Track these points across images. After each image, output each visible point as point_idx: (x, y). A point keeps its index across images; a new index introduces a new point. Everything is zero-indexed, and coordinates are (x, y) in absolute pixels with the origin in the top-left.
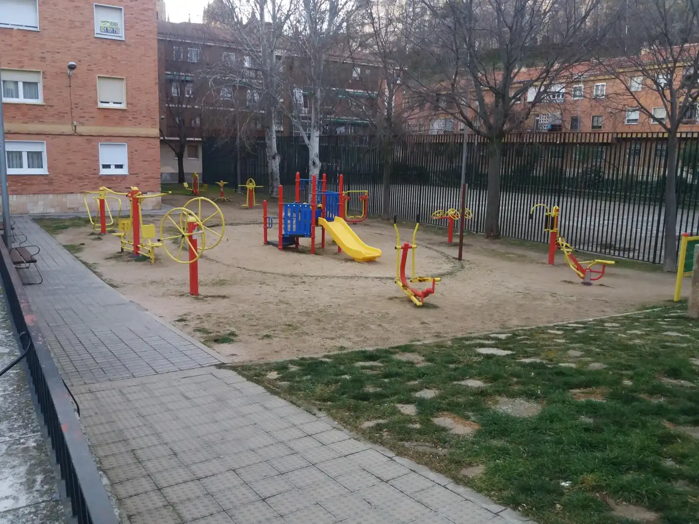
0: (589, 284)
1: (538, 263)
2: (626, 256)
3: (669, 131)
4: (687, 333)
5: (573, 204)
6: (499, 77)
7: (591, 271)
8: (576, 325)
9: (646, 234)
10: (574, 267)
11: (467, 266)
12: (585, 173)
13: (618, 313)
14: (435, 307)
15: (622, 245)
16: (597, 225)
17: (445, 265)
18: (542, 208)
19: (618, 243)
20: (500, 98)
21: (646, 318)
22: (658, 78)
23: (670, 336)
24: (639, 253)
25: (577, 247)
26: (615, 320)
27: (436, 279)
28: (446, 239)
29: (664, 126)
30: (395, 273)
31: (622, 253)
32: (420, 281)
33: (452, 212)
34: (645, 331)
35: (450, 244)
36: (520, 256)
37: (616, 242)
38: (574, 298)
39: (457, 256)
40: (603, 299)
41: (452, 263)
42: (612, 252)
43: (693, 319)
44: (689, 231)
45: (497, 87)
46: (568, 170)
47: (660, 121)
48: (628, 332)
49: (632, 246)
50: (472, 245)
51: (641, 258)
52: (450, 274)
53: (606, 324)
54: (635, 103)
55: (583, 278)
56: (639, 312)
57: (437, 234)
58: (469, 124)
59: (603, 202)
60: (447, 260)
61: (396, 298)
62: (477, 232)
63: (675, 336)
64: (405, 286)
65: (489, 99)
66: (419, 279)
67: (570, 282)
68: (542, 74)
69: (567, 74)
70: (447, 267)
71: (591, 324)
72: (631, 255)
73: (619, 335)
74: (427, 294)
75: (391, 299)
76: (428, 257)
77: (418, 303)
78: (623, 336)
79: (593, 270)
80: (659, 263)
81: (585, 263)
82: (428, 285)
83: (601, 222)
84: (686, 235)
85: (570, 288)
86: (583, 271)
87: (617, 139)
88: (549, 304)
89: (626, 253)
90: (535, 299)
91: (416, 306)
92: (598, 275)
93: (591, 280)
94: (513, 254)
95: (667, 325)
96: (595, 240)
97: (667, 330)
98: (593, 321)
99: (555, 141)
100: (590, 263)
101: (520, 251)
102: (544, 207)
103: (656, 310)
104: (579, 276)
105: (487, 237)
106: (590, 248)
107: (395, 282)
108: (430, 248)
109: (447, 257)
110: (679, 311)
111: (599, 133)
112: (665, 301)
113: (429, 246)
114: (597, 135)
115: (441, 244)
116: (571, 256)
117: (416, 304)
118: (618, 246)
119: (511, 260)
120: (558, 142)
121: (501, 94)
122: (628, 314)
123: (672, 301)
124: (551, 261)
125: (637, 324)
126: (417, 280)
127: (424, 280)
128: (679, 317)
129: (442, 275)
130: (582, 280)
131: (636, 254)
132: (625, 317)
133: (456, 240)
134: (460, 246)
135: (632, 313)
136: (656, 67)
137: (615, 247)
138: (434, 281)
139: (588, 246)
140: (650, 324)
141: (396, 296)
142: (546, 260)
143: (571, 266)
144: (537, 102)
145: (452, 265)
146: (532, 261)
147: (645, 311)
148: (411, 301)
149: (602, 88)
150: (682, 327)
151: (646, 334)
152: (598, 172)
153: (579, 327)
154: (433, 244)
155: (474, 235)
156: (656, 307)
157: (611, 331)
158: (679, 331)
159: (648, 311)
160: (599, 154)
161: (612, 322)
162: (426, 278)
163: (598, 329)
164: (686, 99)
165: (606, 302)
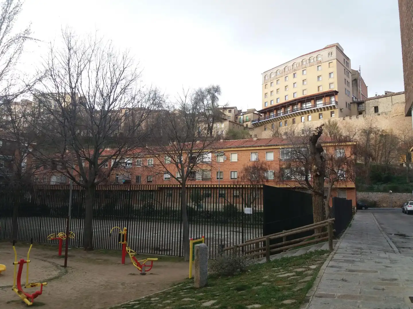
0: (144, 274)
1: (116, 264)
2: (166, 254)
3: (181, 184)
4: (194, 297)
5: (138, 226)
6: (92, 152)
7: (145, 266)
8: (135, 302)
9: (175, 240)
10: (136, 264)
11: (70, 271)
12: (144, 207)
13: (159, 290)
14: (42, 304)
15: (163, 248)
16: (149, 237)
17: (54, 272)
18: (116, 229)
19: (161, 247)
20: (92, 164)
21: (174, 291)
22: (174, 158)
23: (185, 301)
24: (172, 251)
25: (139, 251)
26: (157, 295)
27: (43, 283)
28: (57, 253)
29: (179, 181)
30: (13, 282)
31: (163, 252)
32: (32, 286)
33: (61, 235)
34: (172, 300)
35: (60, 256)
36: (105, 260)
37: (160, 246)
38: (135, 284)
39: (63, 265)
40: (152, 282)
41: (60, 270)
42: (158, 252)
43: (197, 288)
44: (193, 237)
45: (91, 158)
46: (135, 205)
47: (177, 179)
48: (163, 302)
49: (168, 248)
50: (74, 256)
51: (173, 254)
52: (56, 278)
53: (152, 299)
54: (165, 170)
55: (141, 271)
56: (171, 288)
57: (51, 250)
58: (73, 179)
59: (155, 223)
60: (56, 269)
61: (13, 301)
62: (79, 247)
63: (187, 301)
64: (20, 292)
65: (85, 164)
66: (31, 285)
67: (134, 274)
68: (117, 152)
69: (131, 153)
70: (55, 273)
71: (143, 301)
72: (168, 253)
73: (158, 305)
74: (36, 295)
75: (8, 303)
76: (43, 267)
77: (29, 303)
78: (161, 305)
79: (146, 265)
80: (183, 256)
81: (142, 261)
82: (38, 289)
83: (152, 235)
84: (192, 240)
85: (134, 278)
86: (141, 267)
87: (160, 188)
88: (120, 290)
89: (166, 252)
90: (112, 288)
91: (28, 306)
92: (149, 268)
93: (146, 271)
94: (101, 259)
95: (184, 294)
96: (149, 246)
97: (184, 297)
98: (145, 298)
99: (127, 189)
100: (144, 261)
101: (105, 257)
102: (117, 228)
103: (180, 285)
104: (139, 269)
105: (85, 250)
106: (146, 251)
107: (13, 290)
108: (45, 261)
109: (57, 266)
110: (191, 284)
111: (151, 185)
112: (185, 279)
113: (45, 259)
114: (150, 186)
115: (53, 257)
116: (133, 258)
117: (27, 305)
118: (161, 248)
119: (99, 264)
120: (129, 190)
121: (93, 162)
122: (165, 290)
123: (188, 278)
124: (123, 262)
125: (169, 296)
126: (29, 286)
127: (35, 286)
128: (191, 288)
129: (50, 280)
130: (140, 272)
131: (171, 252)
132: (163, 292)
133: (63, 253)
134: (66, 257)
135: (167, 289)
136: (174, 152)
137: (159, 249)
138: (42, 285)
139: (145, 250)
140: (175, 295)
141: (13, 299)
142: (120, 262)
143: (134, 264)
144: (114, 168)
145: (59, 271)
146: (112, 263)
147: (174, 287)
148: (24, 302)
149: (151, 161)
150: (191, 294)
151: (173, 302)
152: (151, 206)
153: (136, 304)
154: (48, 257)
155: (77, 249)
156: (180, 284)
157: (154, 303)
158: (190, 297)
159: (176, 287)
160: (151, 196)
161: (155, 297)
162: (36, 284)
163: (146, 303)
164: (188, 169)
165: (154, 284)
